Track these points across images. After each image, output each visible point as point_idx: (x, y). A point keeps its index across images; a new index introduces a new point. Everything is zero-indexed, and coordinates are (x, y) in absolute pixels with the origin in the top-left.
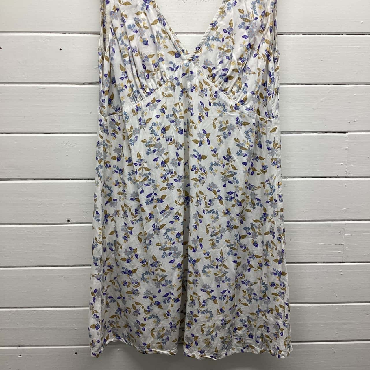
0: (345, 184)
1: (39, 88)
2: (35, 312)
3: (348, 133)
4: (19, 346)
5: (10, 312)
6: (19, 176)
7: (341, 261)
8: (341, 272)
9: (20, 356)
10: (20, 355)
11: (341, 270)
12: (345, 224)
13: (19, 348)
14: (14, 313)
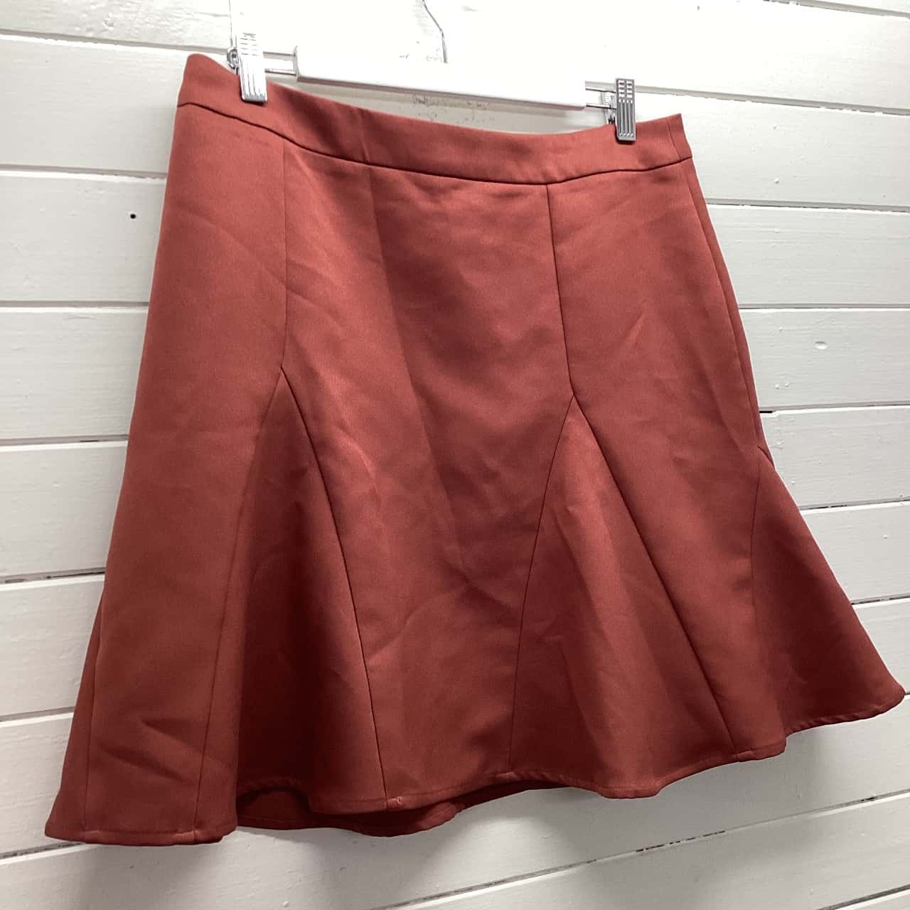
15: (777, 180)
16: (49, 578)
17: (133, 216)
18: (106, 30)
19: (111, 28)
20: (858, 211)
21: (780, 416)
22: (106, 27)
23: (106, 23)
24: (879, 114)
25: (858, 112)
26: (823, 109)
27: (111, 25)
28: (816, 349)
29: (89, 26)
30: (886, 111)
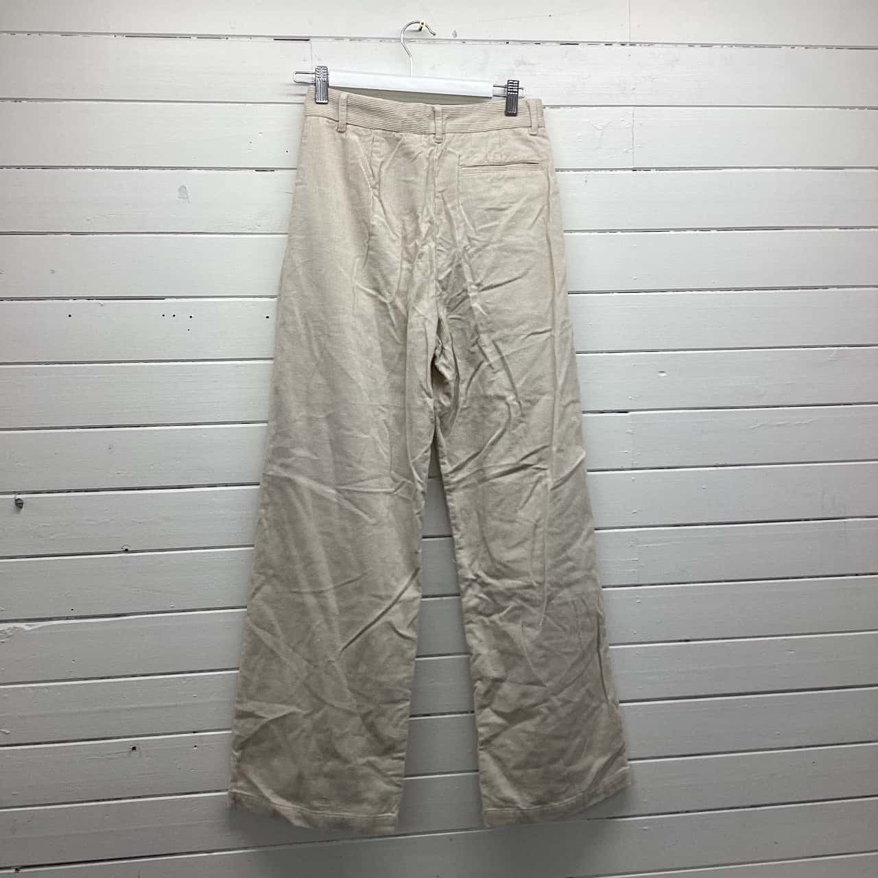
0: (633, 478)
1: (237, 366)
2: (220, 677)
3: (631, 413)
4: (194, 732)
5: (184, 678)
6: (206, 481)
7: (637, 583)
8: (638, 598)
9: (195, 748)
10: (195, 746)
11: (637, 596)
12: (638, 532)
13: (193, 734)
14: (189, 681)
15: (635, 278)
16: (227, 485)
17: (268, 317)
18: (255, 229)
19: (259, 228)
20: (694, 292)
21: (631, 416)
22: (257, 227)
23: (257, 224)
24: (715, 232)
25: (698, 232)
26: (672, 232)
27: (259, 226)
28: (659, 377)
29: (249, 227)
30: (718, 229)
